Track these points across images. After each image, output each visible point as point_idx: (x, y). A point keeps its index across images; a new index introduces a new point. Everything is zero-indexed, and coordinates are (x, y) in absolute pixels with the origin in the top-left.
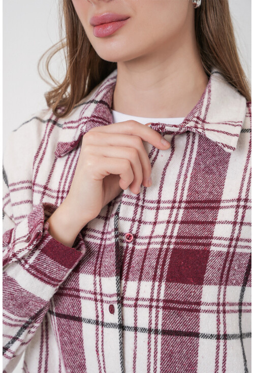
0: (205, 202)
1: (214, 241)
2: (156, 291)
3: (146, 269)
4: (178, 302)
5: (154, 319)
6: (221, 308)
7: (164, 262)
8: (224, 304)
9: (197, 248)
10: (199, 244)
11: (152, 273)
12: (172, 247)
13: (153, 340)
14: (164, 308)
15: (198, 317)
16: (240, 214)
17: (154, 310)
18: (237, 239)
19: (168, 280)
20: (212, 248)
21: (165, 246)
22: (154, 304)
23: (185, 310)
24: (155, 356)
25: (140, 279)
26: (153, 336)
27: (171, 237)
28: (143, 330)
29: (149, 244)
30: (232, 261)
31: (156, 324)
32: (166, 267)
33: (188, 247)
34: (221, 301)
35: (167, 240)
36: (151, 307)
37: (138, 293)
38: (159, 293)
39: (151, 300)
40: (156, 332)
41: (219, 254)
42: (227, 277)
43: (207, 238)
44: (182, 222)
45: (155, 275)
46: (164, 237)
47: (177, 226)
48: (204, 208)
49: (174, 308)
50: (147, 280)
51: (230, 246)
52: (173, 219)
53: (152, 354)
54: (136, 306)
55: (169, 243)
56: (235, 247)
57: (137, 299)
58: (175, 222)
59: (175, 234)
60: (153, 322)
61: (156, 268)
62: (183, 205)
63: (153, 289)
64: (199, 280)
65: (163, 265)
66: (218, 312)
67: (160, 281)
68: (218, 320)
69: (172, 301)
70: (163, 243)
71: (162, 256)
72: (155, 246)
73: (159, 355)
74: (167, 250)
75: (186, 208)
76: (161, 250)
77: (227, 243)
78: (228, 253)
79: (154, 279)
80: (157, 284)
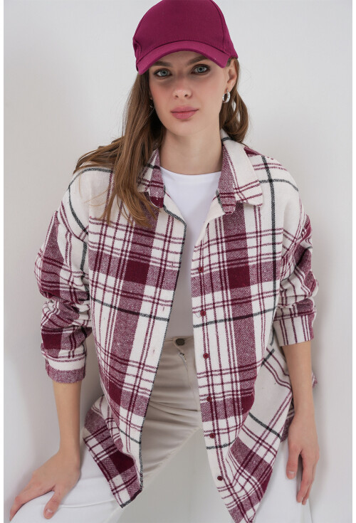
0: (237, 235)
1: (249, 260)
2: (225, 296)
3: (215, 284)
4: (239, 299)
5: (227, 312)
6: (261, 296)
7: (225, 278)
8: (262, 294)
9: (241, 265)
10: (242, 263)
11: (220, 286)
12: (226, 268)
13: (228, 325)
14: (232, 305)
15: (251, 305)
16: (259, 241)
17: (226, 307)
18: (260, 255)
19: (231, 288)
20: (250, 264)
21: (222, 269)
22: (226, 304)
23: (244, 302)
24: (231, 334)
25: (213, 292)
26: (228, 323)
27: (223, 262)
28: (221, 321)
29: (210, 269)
30: (261, 268)
31: (229, 315)
32: (228, 281)
33: (235, 266)
34: (260, 292)
35: (222, 265)
36: (224, 306)
37: (213, 299)
38: (227, 297)
39: (223, 302)
40: (230, 320)
41: (254, 266)
42: (261, 278)
43: (245, 258)
44: (227, 251)
45: (222, 287)
46: (219, 263)
47: (225, 254)
48: (237, 240)
49: (238, 303)
50: (218, 290)
51: (257, 260)
52: (220, 251)
53: (229, 333)
54: (214, 308)
55: (224, 266)
56: (260, 260)
57: (214, 304)
58: (223, 252)
59: (225, 260)
60: (227, 315)
61: (221, 283)
62: (224, 240)
63: (223, 295)
64: (248, 284)
65: (225, 280)
66: (260, 299)
67: (226, 289)
68: (260, 303)
69: (236, 300)
70: (220, 267)
71: (223, 275)
72: (215, 270)
73: (233, 333)
74: (224, 270)
75: (226, 241)
76: (220, 271)
77: (255, 259)
78: (257, 264)
79: (222, 289)
80: (224, 292)
